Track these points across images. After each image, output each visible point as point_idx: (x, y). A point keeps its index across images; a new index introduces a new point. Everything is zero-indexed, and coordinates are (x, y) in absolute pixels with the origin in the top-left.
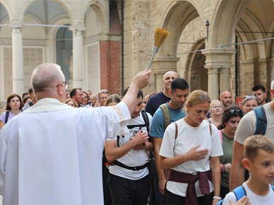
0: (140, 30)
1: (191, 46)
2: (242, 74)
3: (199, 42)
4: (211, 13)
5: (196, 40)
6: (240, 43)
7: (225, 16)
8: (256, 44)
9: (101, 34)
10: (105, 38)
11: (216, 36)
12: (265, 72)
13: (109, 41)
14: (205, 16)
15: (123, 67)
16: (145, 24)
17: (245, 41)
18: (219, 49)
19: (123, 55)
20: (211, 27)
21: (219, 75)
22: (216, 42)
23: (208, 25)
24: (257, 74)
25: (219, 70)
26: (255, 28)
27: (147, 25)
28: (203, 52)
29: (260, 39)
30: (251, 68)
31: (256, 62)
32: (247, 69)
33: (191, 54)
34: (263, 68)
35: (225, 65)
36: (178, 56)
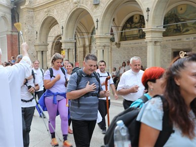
0: (29, 29)
1: (54, 38)
2: (78, 52)
3: (58, 36)
4: (64, 22)
5: (56, 35)
6: (77, 37)
7: (71, 24)
8: (84, 38)
9: (7, 31)
10: (10, 33)
11: (67, 34)
12: (88, 51)
13: (12, 35)
14: (61, 24)
15: (19, 48)
16: (31, 27)
17: (79, 37)
18: (68, 40)
19: (19, 42)
20: (64, 29)
21: (68, 52)
22: (66, 37)
23: (63, 28)
24: (85, 52)
25: (68, 50)
26: (83, 31)
27: (32, 27)
28: (61, 41)
29: (86, 36)
30: (82, 49)
31: (84, 47)
32: (80, 50)
33: (54, 42)
34: (87, 49)
35: (71, 48)
36: (48, 43)
